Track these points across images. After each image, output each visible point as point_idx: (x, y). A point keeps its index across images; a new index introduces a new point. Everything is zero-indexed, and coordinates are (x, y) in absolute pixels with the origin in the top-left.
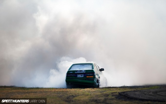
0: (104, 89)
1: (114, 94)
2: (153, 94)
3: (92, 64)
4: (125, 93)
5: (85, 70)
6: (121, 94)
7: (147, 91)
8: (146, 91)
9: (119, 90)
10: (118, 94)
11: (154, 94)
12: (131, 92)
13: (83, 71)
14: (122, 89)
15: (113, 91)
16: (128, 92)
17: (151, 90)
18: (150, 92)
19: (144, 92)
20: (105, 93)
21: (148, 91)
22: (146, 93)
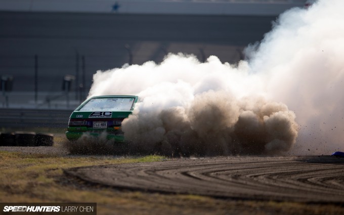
0: (26, 161)
1: (52, 172)
2: (146, 175)
3: (135, 98)
4: (79, 171)
5: (111, 112)
6: (69, 172)
7: (131, 168)
8: (129, 168)
9: (65, 163)
10: (60, 172)
11: (150, 174)
12: (94, 169)
13: (106, 114)
14: (71, 162)
15: (50, 166)
16: (86, 167)
17: (141, 165)
18: (139, 170)
19: (126, 169)
20: (29, 169)
21: (134, 167)
22: (130, 172)
